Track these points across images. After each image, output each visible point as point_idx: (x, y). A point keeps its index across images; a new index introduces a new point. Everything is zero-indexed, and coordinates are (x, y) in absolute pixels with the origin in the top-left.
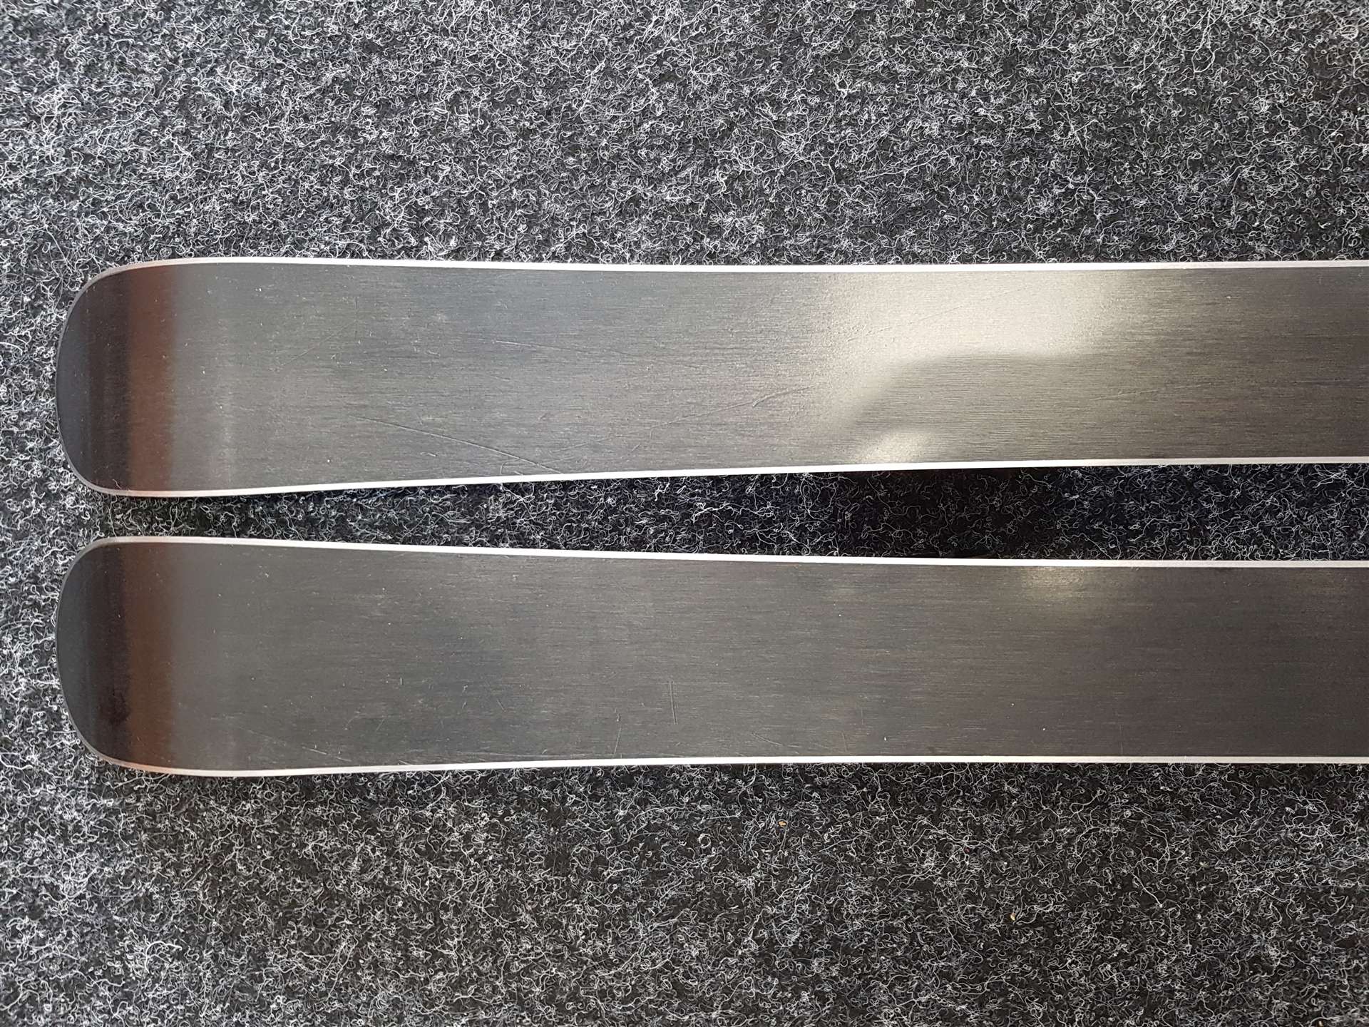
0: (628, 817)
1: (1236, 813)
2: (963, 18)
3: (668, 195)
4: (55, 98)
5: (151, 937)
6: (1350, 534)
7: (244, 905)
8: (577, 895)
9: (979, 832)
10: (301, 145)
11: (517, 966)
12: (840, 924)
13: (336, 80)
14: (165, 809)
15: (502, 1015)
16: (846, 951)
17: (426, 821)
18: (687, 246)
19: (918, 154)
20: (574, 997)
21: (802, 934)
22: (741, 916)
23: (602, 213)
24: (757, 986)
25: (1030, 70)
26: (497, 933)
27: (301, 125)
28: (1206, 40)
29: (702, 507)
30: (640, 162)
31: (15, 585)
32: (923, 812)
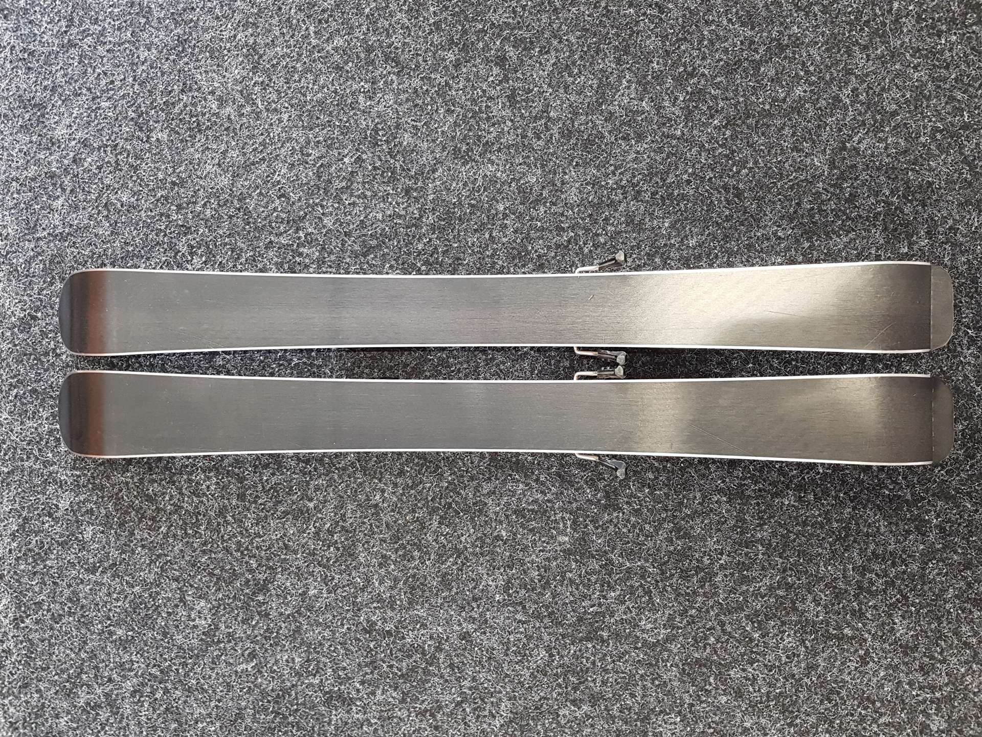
0: (267, 480)
1: (489, 479)
2: (390, 174)
3: (283, 240)
4: (59, 202)
5: (93, 525)
6: (532, 373)
7: (127, 513)
8: (248, 510)
9: (396, 485)
10: (149, 221)
11: (226, 537)
12: (344, 521)
13: (162, 196)
14: (98, 475)
15: (220, 555)
16: (347, 531)
17: (193, 481)
18: (290, 260)
19: (374, 226)
20: (247, 549)
21: (331, 525)
22: (309, 518)
23: (259, 247)
24: (314, 545)
25: (415, 194)
26: (219, 524)
27: (149, 213)
28: (479, 183)
29: (295, 361)
30: (273, 228)
31: (44, 389)
32: (376, 478)
